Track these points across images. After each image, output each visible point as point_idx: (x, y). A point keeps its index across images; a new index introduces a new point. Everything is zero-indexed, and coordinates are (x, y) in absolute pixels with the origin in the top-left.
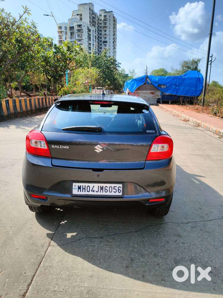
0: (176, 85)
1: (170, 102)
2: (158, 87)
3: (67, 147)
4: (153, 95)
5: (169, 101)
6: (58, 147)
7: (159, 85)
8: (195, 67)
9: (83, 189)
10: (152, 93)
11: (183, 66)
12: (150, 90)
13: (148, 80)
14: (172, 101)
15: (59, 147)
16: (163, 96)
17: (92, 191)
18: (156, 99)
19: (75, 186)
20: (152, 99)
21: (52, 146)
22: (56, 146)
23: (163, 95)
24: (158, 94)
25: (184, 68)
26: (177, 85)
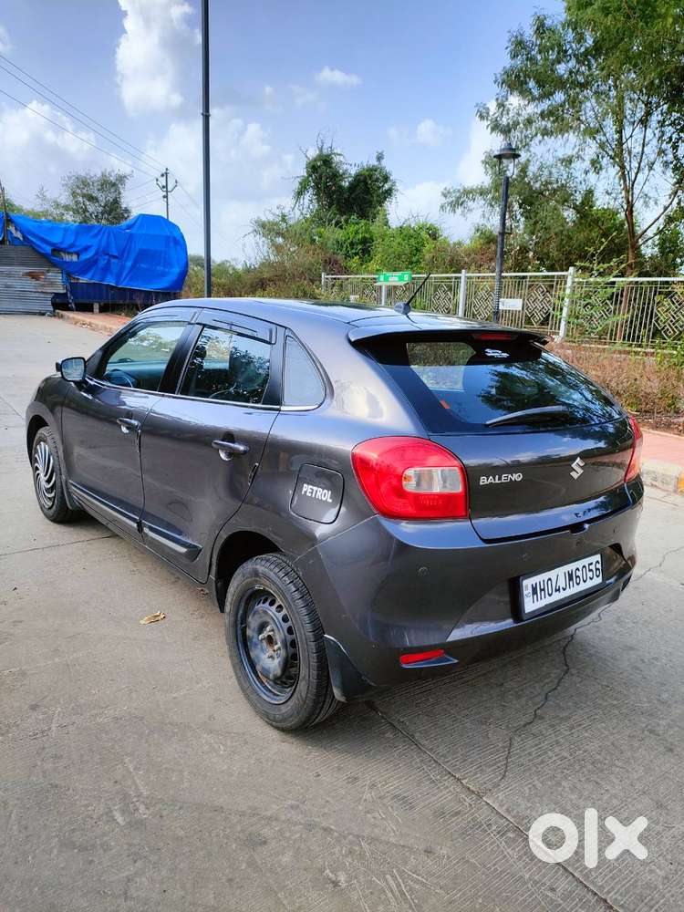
0: (108, 254)
1: (96, 306)
2: (53, 255)
3: (517, 477)
4: (34, 282)
5: (92, 305)
6: (497, 481)
7: (57, 250)
8: (111, 200)
9: (541, 590)
10: (33, 276)
11: (74, 194)
12: (23, 264)
13: (12, 229)
14: (102, 304)
15: (500, 479)
16: (74, 287)
17: (556, 591)
18: (50, 296)
19: (527, 586)
20: (37, 295)
21: (482, 480)
22: (491, 477)
23: (71, 284)
24: (56, 282)
25: (80, 199)
26: (116, 254)
